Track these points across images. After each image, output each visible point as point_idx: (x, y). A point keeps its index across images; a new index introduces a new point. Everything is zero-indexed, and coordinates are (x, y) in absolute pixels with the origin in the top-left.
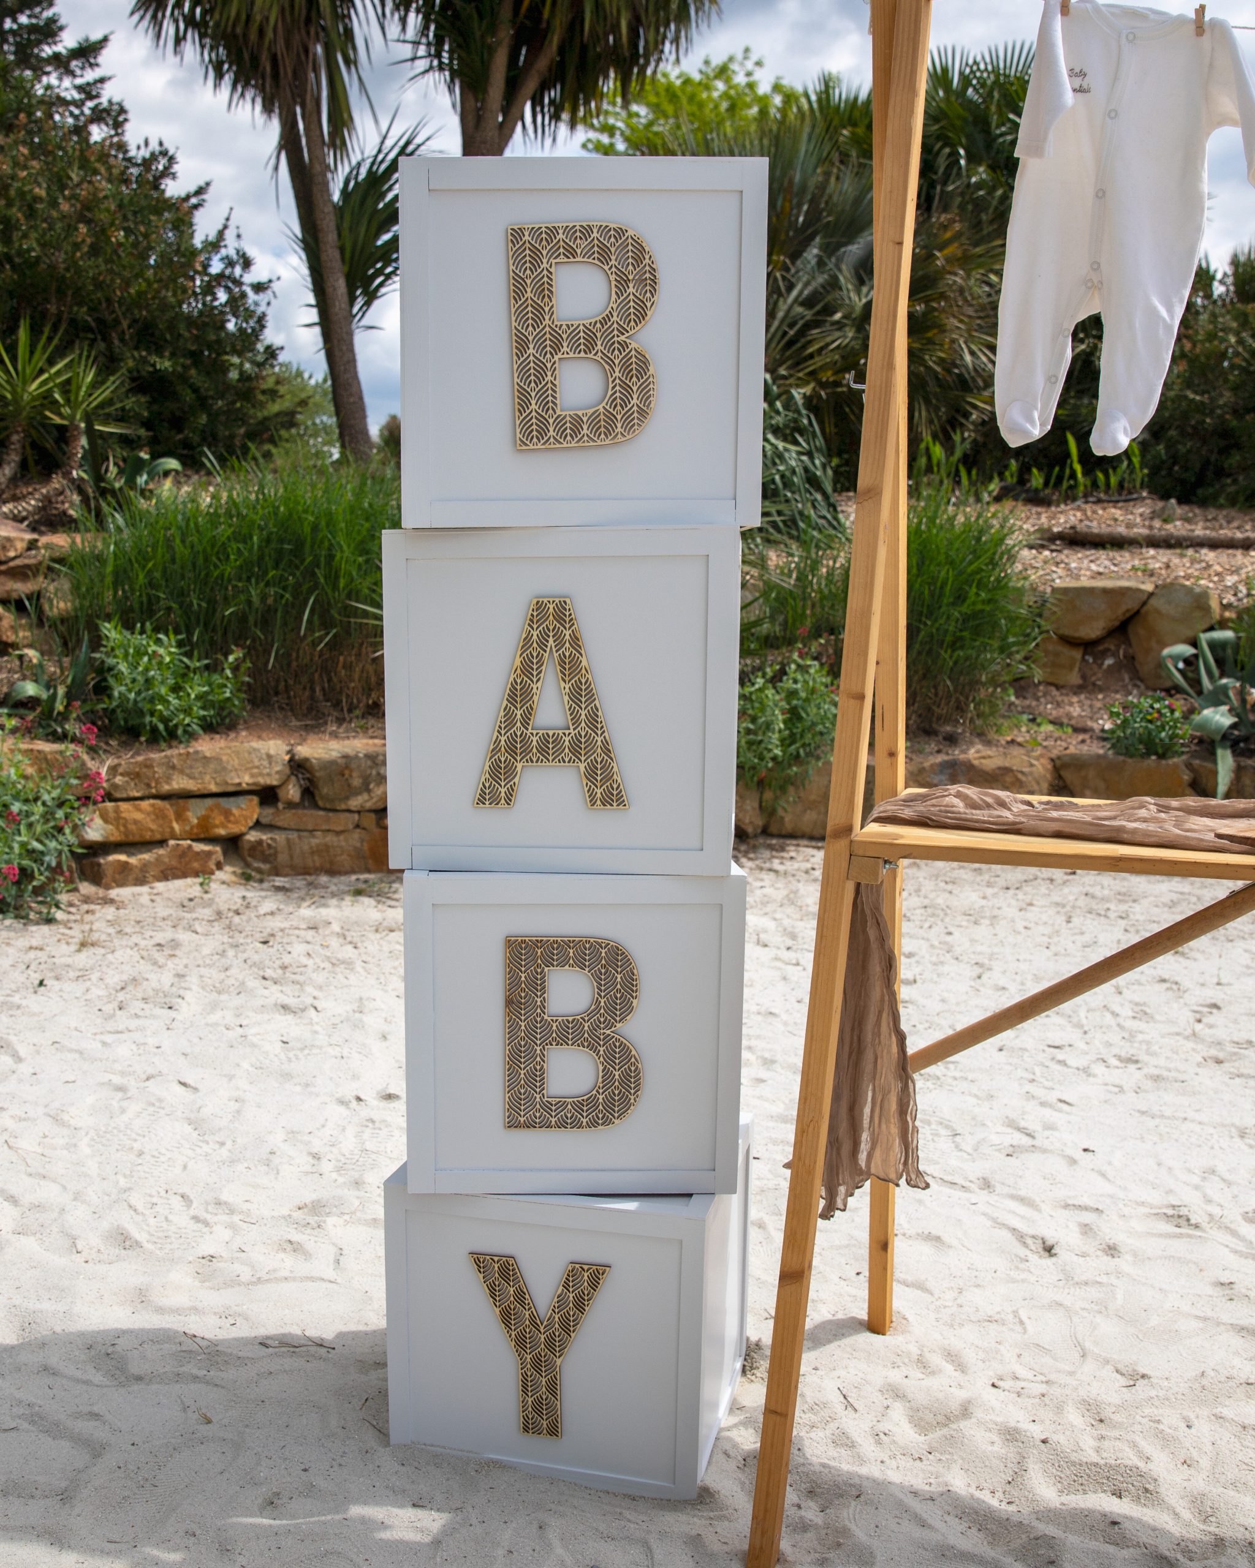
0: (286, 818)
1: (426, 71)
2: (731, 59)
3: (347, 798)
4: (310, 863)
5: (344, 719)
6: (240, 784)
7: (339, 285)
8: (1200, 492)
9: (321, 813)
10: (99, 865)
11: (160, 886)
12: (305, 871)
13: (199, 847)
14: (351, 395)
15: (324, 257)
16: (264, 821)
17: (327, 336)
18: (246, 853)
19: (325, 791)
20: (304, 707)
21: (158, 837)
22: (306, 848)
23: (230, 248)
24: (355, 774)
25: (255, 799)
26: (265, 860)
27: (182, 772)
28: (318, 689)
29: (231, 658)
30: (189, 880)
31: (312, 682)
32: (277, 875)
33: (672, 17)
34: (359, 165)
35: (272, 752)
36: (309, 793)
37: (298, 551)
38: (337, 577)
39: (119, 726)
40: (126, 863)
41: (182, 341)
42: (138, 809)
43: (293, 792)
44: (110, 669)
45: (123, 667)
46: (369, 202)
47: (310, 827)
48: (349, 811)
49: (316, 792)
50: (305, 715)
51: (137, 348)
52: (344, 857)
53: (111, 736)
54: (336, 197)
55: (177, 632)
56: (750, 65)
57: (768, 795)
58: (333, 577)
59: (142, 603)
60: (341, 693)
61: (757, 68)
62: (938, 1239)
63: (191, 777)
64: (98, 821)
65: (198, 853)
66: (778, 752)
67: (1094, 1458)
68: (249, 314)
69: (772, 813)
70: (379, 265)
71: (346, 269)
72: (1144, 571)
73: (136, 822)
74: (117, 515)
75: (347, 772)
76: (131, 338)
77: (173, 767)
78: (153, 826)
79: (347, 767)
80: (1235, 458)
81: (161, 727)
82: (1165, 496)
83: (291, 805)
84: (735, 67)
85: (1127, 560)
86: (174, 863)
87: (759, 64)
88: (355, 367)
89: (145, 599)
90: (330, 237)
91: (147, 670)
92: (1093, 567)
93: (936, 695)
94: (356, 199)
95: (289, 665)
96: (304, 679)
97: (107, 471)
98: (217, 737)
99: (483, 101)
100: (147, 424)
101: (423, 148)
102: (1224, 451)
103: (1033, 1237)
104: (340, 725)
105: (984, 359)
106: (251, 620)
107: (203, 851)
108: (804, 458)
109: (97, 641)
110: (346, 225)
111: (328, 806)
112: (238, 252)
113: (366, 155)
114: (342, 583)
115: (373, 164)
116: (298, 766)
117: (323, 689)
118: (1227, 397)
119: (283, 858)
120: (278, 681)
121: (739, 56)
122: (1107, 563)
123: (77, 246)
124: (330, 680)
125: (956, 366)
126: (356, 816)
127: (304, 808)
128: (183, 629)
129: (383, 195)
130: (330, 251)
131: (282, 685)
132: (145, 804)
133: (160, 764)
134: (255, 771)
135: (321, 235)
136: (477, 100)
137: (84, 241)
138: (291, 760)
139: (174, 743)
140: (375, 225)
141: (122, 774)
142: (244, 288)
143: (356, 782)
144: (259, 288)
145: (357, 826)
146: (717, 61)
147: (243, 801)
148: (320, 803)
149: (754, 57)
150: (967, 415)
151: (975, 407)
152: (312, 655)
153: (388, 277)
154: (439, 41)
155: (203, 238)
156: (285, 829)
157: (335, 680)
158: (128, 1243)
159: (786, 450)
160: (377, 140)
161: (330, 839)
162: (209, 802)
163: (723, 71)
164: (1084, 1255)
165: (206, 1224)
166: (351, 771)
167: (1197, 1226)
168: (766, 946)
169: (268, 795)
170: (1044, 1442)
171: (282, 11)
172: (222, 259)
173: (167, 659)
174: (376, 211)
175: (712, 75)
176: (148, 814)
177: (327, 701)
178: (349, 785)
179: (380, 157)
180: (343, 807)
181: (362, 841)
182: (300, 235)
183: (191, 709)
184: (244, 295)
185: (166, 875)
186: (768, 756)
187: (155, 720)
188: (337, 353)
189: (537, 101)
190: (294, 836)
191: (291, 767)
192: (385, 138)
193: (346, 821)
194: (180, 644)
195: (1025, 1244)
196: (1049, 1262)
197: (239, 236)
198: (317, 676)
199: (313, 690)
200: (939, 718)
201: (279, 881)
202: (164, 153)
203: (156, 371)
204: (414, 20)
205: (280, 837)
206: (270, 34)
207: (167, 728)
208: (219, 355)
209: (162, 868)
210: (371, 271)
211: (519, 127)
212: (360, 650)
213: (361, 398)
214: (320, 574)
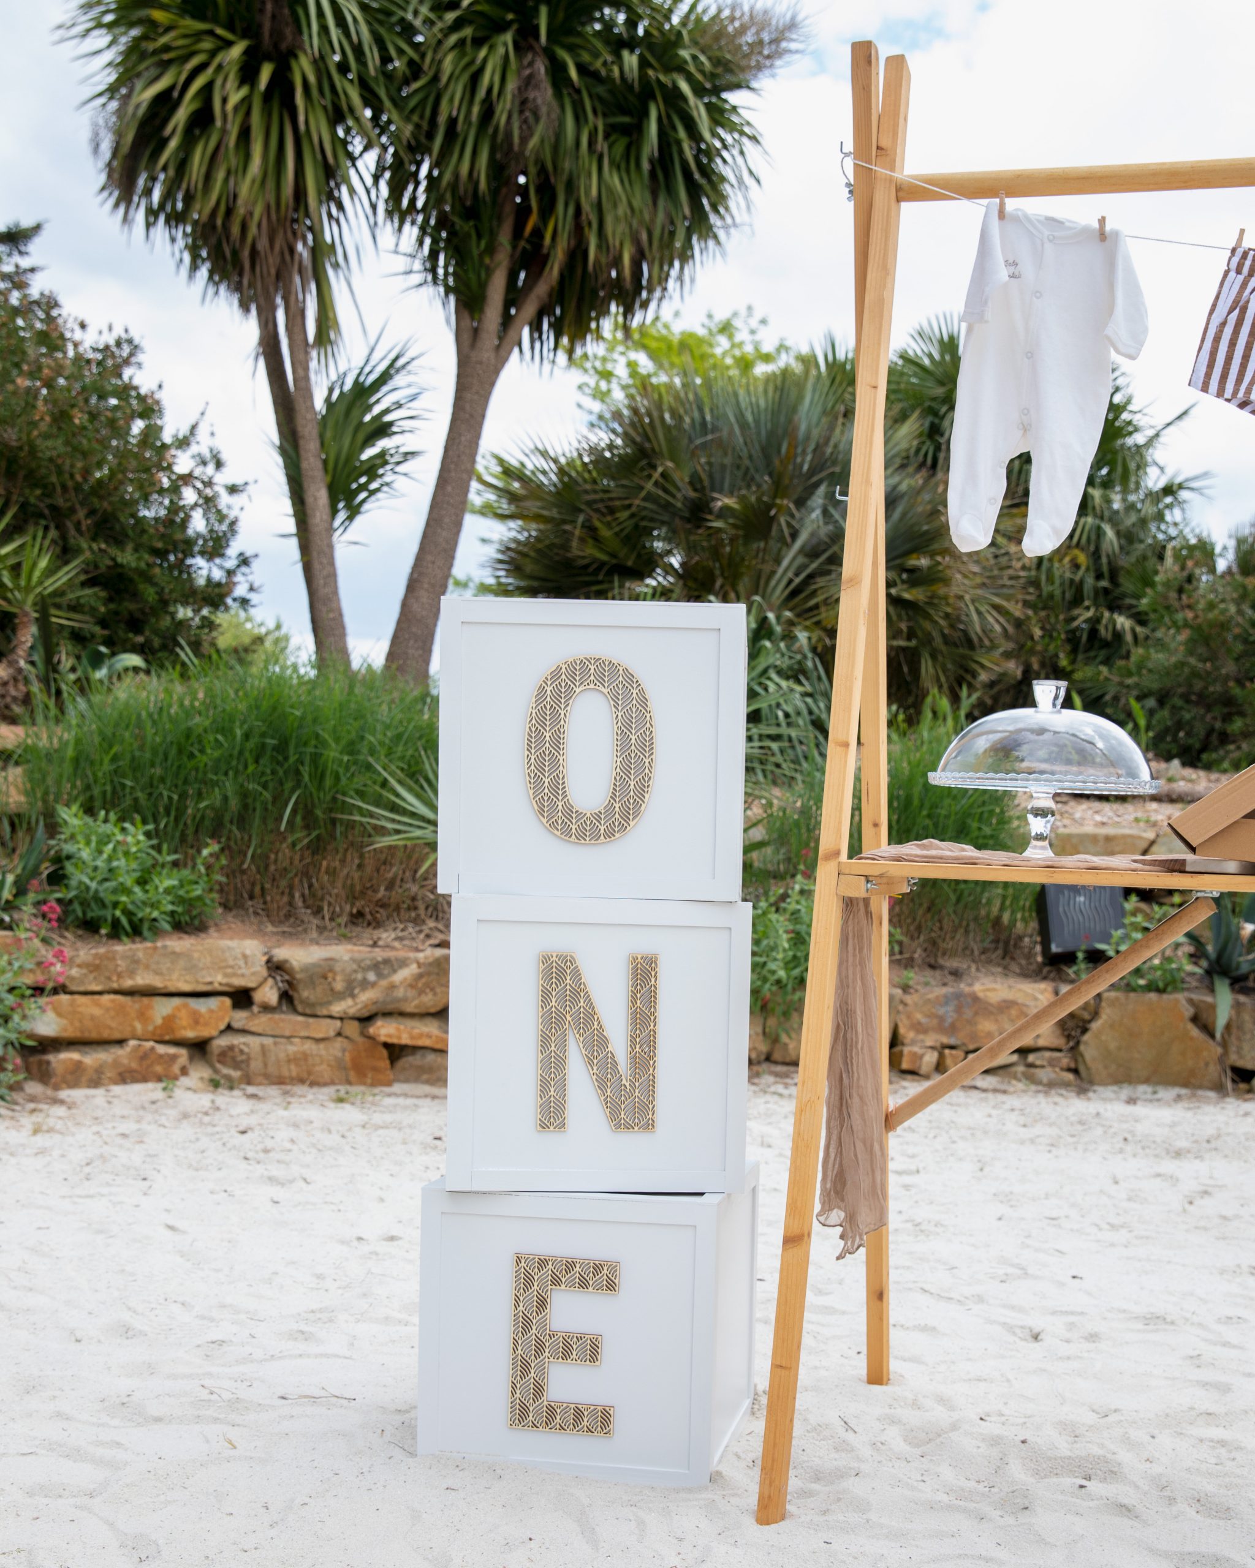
0: (260, 1022)
1: (420, 285)
2: (735, 314)
3: (329, 1003)
4: (286, 1073)
5: (325, 928)
6: (211, 983)
7: (319, 495)
8: (1204, 756)
9: (300, 1018)
10: (48, 1063)
11: (117, 1089)
12: (279, 1081)
13: (162, 1049)
14: (331, 610)
15: (304, 465)
16: (236, 1025)
17: (305, 548)
18: (215, 1059)
19: (305, 994)
20: (282, 913)
21: (117, 1036)
22: (282, 1055)
23: (202, 445)
24: (338, 978)
25: (227, 1001)
26: (236, 1065)
27: (147, 967)
28: (297, 895)
29: (205, 852)
30: (150, 1085)
31: (291, 887)
32: (249, 1083)
33: (676, 254)
34: (345, 374)
35: (248, 952)
36: (287, 998)
37: (282, 748)
38: (322, 776)
39: (77, 918)
40: (80, 1062)
41: (145, 537)
42: (98, 1005)
43: (269, 994)
44: (69, 857)
45: (85, 854)
46: (355, 413)
47: (287, 1033)
48: (331, 1017)
49: (295, 995)
50: (281, 922)
51: (94, 539)
52: (324, 1067)
53: (67, 929)
54: (319, 404)
55: (145, 822)
56: (754, 323)
57: (772, 1022)
58: (319, 776)
59: (104, 793)
60: (322, 899)
61: (762, 327)
62: (934, 1329)
63: (157, 973)
64: (50, 1015)
65: (161, 1056)
66: (782, 974)
67: (1069, 1454)
68: (221, 517)
69: (776, 1040)
70: (363, 480)
71: (329, 479)
72: (1147, 821)
73: (93, 1018)
74: (79, 699)
75: (330, 975)
76: (88, 530)
77: (137, 962)
78: (114, 1025)
79: (331, 970)
80: (1237, 725)
81: (124, 921)
82: (1168, 758)
83: (266, 1008)
84: (737, 323)
85: (1130, 812)
86: (134, 1065)
87: (763, 322)
88: (336, 582)
89: (108, 788)
90: (311, 447)
91: (110, 859)
92: (1098, 818)
93: (941, 929)
94: (341, 409)
95: (267, 867)
96: (283, 883)
97: (59, 662)
98: (185, 936)
99: (480, 321)
100: (103, 623)
101: (415, 363)
102: (1227, 718)
103: (1022, 1327)
104: (321, 933)
105: (991, 619)
106: (227, 818)
107: (168, 1055)
108: (809, 700)
109: (53, 828)
110: (329, 434)
111: (308, 1011)
112: (211, 450)
113: (353, 365)
114: (328, 782)
115: (359, 375)
116: (276, 967)
117: (303, 895)
118: (1229, 668)
119: (256, 1065)
120: (253, 884)
121: (743, 312)
122: (1110, 814)
123: (34, 424)
124: (310, 886)
125: (961, 622)
126: (338, 1023)
127: (282, 1012)
128: (150, 819)
129: (369, 408)
130: (312, 460)
131: (257, 889)
132: (106, 998)
133: (124, 957)
134: (229, 971)
135: (302, 442)
136: (473, 319)
137: (42, 419)
138: (268, 961)
139: (138, 939)
140: (361, 437)
141: (79, 966)
142: (217, 488)
143: (339, 986)
144: (233, 489)
145: (339, 1034)
146: (721, 315)
147: (213, 1003)
148: (300, 1008)
149: (758, 315)
150: (974, 675)
151: (983, 666)
152: (291, 858)
153: (373, 493)
154: (433, 255)
155: (173, 432)
156: (259, 1035)
157: (316, 885)
158: (130, 1333)
159: (792, 690)
160: (366, 352)
161: (308, 1046)
162: (176, 1001)
163: (726, 328)
164: (1068, 1341)
165: (212, 1320)
166: (335, 974)
167: (1172, 1323)
168: (769, 1146)
169: (242, 998)
170: (1023, 1442)
171: (268, 207)
172: (193, 457)
173: (134, 849)
174: (361, 423)
175: (715, 330)
176: (108, 1010)
177: (307, 907)
178: (332, 990)
179: (367, 370)
180: (325, 1012)
181: (344, 1051)
182: (277, 442)
183: (159, 902)
184: (215, 496)
185: (126, 1077)
186: (773, 978)
187: (118, 913)
188: (316, 566)
189: (536, 327)
190: (268, 1041)
191: (269, 968)
192: (372, 350)
193: (329, 1028)
194: (148, 835)
195: (1014, 1334)
196: (1036, 1345)
197: (212, 434)
198: (297, 880)
199: (292, 896)
200: (944, 954)
201: (251, 1090)
202: (130, 341)
203: (117, 565)
204: (411, 232)
205: (254, 1042)
206: (253, 230)
207: (130, 922)
208: (185, 557)
209: (121, 1069)
210: (354, 486)
211: (516, 350)
212: (345, 856)
213: (341, 615)
214: (305, 771)
